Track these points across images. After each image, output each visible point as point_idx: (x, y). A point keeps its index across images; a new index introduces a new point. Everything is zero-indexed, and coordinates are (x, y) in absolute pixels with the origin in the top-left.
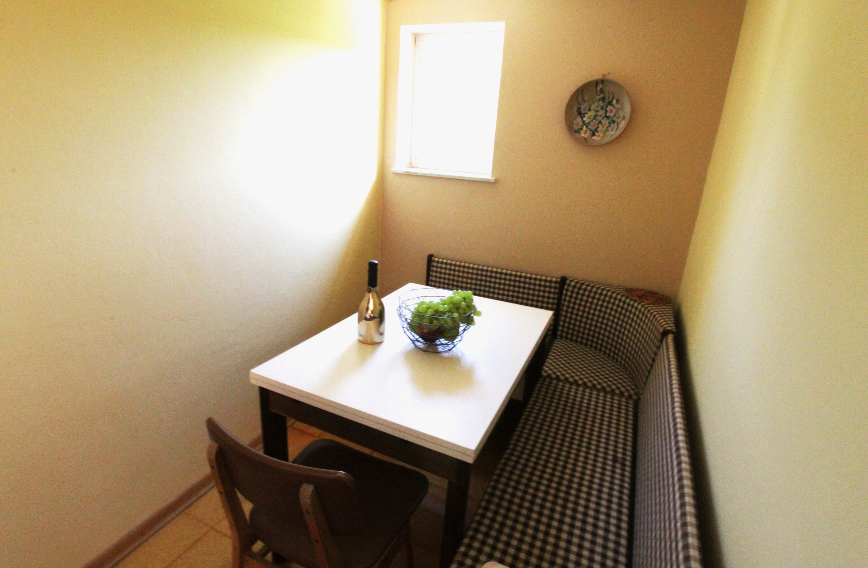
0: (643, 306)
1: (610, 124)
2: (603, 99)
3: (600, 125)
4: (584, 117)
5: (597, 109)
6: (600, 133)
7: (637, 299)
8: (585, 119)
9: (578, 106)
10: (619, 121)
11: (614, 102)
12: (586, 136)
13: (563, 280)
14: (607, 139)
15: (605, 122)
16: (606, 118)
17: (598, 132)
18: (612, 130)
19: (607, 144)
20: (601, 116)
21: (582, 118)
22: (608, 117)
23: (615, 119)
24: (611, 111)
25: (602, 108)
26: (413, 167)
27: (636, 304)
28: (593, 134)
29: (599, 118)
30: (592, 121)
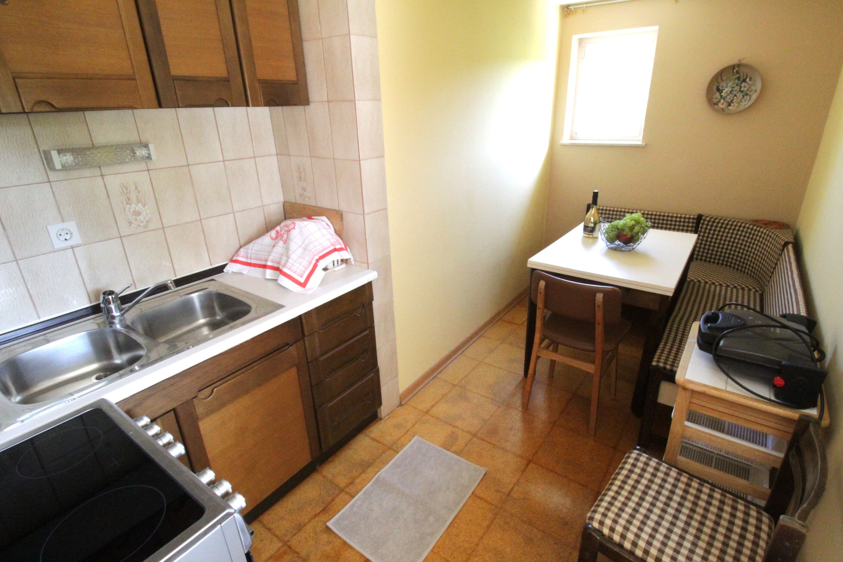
0: (767, 230)
1: (743, 96)
2: (739, 78)
3: (735, 97)
4: (722, 92)
5: (732, 86)
6: (735, 104)
7: (763, 226)
8: (722, 94)
9: (717, 84)
10: (751, 94)
11: (748, 80)
12: (723, 107)
13: (700, 217)
14: (742, 107)
15: (740, 95)
16: (740, 93)
17: (733, 103)
18: (745, 101)
19: (740, 112)
20: (736, 90)
21: (720, 94)
22: (742, 92)
23: (748, 92)
24: (745, 87)
25: (737, 85)
26: (573, 140)
27: (762, 230)
28: (729, 105)
29: (734, 93)
30: (729, 95)
